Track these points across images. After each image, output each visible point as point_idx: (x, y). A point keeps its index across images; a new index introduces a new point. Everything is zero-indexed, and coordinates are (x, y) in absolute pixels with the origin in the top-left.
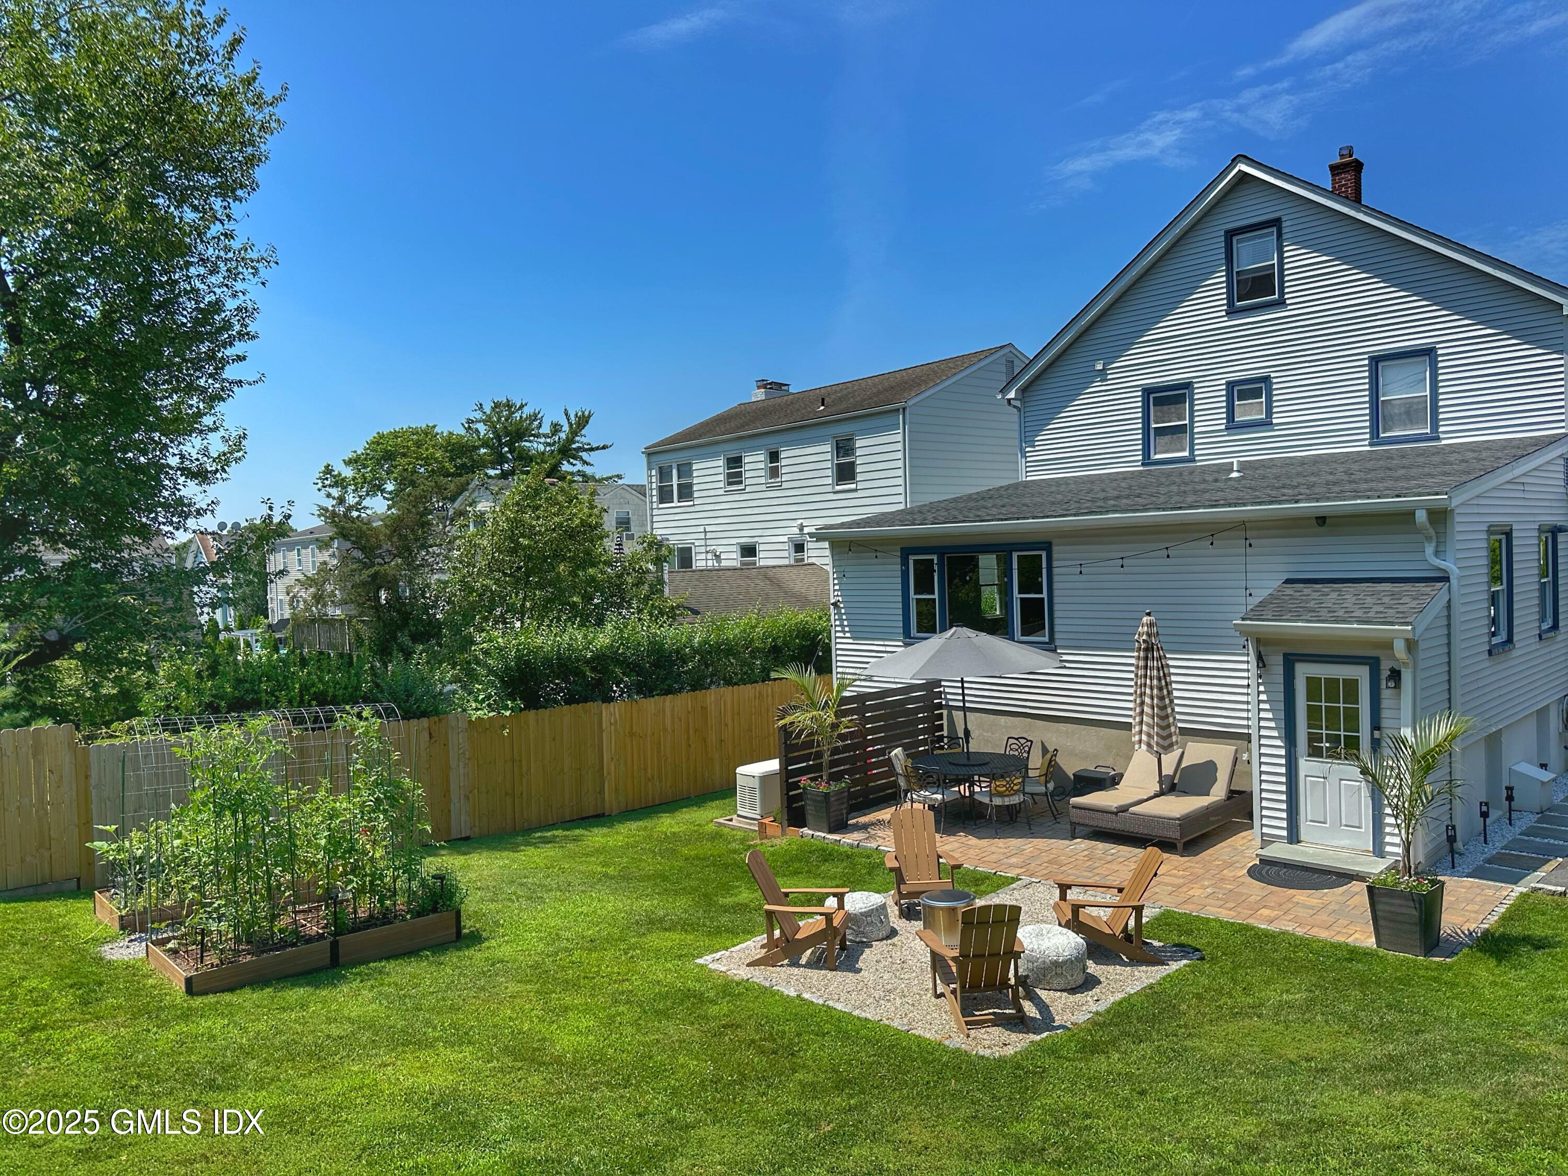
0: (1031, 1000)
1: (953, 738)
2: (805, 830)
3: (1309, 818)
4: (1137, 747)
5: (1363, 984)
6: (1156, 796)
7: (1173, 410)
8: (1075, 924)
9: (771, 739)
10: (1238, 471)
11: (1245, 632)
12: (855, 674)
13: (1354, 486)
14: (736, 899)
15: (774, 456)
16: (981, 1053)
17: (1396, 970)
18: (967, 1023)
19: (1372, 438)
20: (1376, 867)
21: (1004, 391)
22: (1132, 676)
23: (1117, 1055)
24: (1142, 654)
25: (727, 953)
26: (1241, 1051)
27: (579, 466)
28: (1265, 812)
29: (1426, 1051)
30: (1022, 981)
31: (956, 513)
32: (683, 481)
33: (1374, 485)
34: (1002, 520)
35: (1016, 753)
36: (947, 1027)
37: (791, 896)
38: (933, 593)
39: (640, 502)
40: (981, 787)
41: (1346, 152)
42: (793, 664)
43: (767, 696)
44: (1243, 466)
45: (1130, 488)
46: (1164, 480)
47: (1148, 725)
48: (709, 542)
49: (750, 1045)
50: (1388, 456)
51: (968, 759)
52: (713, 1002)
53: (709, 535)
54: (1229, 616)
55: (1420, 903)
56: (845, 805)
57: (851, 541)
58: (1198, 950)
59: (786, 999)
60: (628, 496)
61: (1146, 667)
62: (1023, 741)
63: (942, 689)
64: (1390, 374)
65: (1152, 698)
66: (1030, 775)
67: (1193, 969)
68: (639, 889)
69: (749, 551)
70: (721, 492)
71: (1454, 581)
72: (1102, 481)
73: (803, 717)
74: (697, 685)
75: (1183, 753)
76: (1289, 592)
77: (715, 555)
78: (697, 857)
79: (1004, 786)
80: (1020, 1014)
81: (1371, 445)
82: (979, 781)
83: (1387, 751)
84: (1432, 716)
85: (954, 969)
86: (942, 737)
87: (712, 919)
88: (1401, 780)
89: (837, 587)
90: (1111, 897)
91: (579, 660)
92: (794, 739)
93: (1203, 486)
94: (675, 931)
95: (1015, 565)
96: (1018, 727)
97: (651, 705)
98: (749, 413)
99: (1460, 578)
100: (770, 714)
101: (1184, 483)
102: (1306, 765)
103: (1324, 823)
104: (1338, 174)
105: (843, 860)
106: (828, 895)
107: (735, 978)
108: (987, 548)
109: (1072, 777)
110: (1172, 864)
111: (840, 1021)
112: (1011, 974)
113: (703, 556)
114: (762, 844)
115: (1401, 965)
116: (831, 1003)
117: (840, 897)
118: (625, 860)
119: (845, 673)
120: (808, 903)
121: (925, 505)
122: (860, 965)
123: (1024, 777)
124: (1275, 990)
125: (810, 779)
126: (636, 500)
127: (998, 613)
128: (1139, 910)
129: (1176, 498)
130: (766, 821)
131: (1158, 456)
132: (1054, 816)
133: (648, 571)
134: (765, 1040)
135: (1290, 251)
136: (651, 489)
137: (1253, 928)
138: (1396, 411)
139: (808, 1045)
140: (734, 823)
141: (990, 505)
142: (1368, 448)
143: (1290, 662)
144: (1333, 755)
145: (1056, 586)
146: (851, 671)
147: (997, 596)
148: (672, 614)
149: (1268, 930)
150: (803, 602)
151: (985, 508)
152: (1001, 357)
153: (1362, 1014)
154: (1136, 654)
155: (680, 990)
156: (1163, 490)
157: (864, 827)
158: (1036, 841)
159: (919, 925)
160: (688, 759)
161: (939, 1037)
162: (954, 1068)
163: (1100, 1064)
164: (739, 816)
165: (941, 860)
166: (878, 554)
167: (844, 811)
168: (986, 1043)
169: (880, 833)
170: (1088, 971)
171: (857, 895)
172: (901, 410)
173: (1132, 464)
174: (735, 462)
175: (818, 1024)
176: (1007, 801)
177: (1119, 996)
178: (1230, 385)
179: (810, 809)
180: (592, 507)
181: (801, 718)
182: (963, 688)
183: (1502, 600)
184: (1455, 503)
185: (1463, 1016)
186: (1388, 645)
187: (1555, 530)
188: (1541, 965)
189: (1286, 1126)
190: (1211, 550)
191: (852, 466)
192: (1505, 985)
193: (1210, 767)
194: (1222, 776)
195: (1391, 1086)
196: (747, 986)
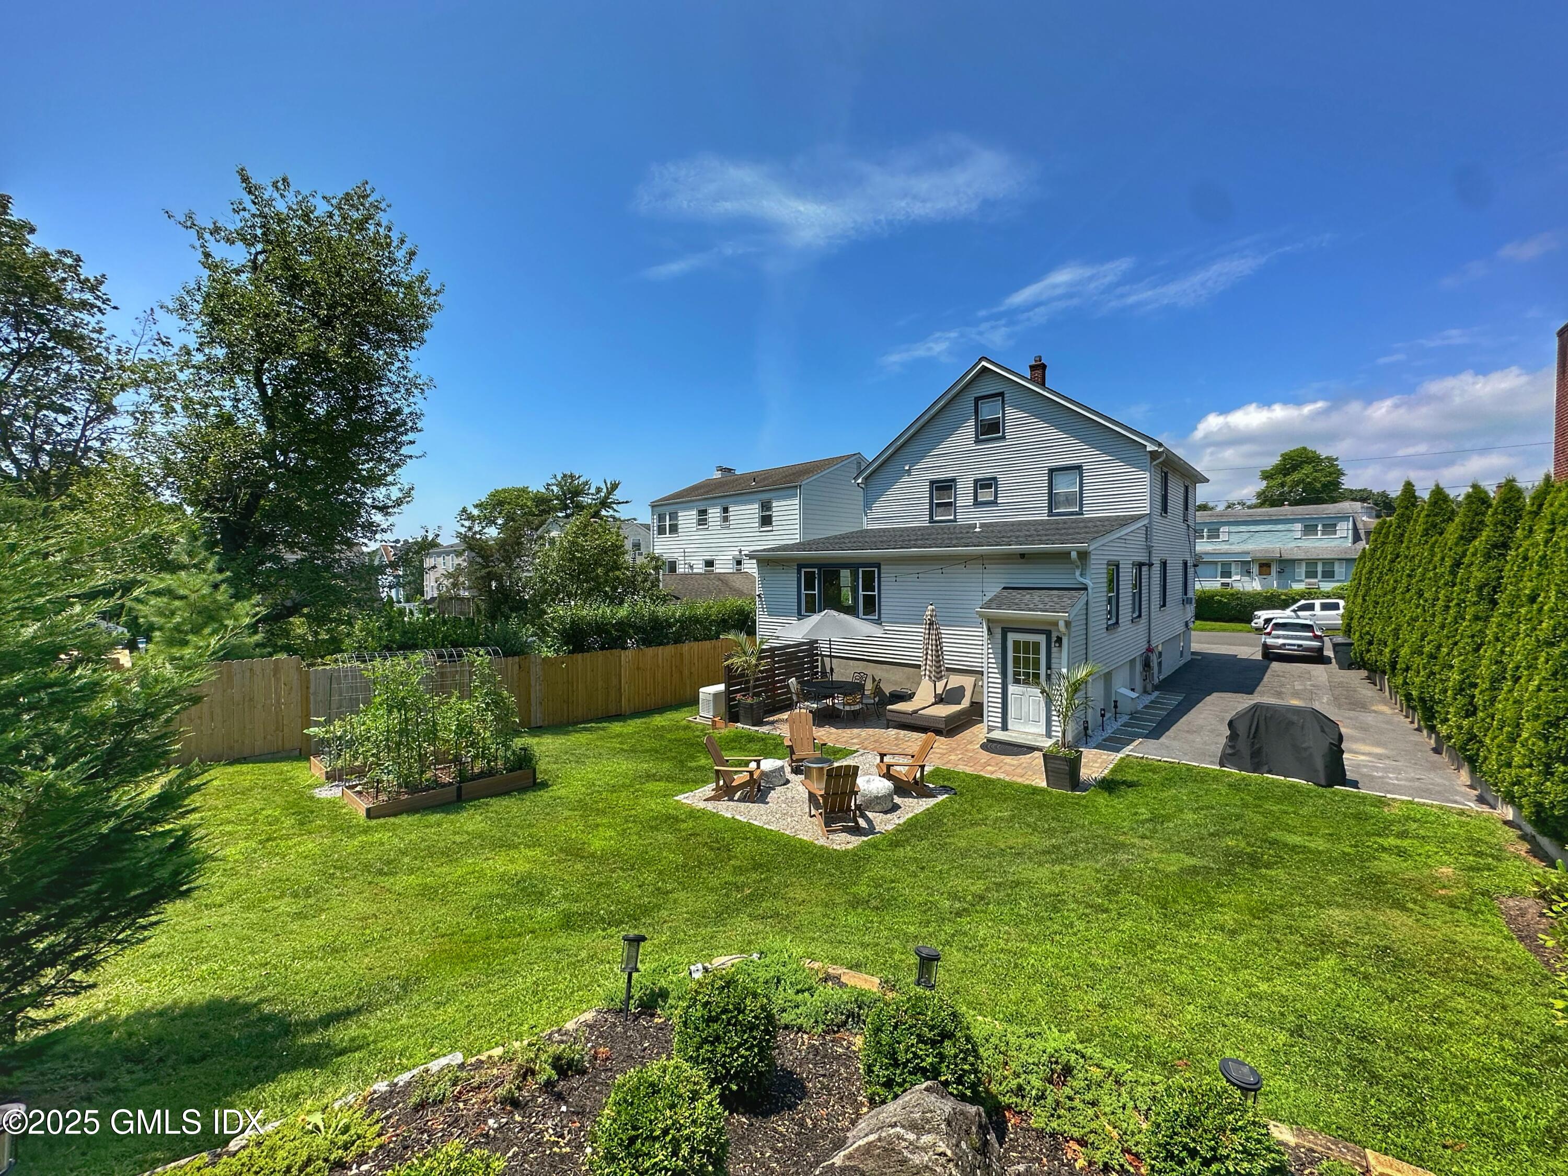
0: (863, 818)
1: (824, 673)
2: (739, 725)
3: (1013, 717)
4: (923, 678)
5: (1040, 806)
6: (933, 705)
7: (946, 493)
8: (888, 776)
9: (721, 672)
10: (979, 528)
11: (981, 615)
12: (770, 636)
13: (1039, 538)
14: (698, 763)
15: (726, 510)
16: (835, 848)
17: (1057, 799)
18: (827, 831)
19: (1049, 512)
20: (1047, 743)
21: (855, 478)
22: (922, 638)
23: (909, 848)
24: (927, 626)
25: (692, 794)
26: (976, 844)
27: (611, 512)
28: (990, 714)
29: (1072, 843)
30: (858, 807)
31: (828, 546)
32: (672, 523)
33: (1049, 537)
34: (853, 550)
35: (859, 681)
36: (817, 834)
37: (730, 762)
38: (815, 590)
39: (647, 534)
40: (839, 700)
41: (1038, 359)
42: (733, 630)
43: (719, 648)
44: (982, 525)
45: (922, 535)
46: (940, 531)
47: (930, 666)
48: (686, 558)
49: (705, 845)
50: (1057, 522)
51: (832, 684)
52: (684, 821)
53: (686, 554)
54: (973, 606)
55: (1070, 763)
56: (762, 711)
57: (769, 560)
58: (953, 789)
59: (726, 820)
60: (639, 530)
61: (929, 634)
62: (862, 675)
63: (818, 645)
64: (1059, 478)
65: (932, 651)
66: (866, 693)
67: (951, 800)
68: (641, 758)
69: (709, 563)
70: (695, 529)
71: (1090, 590)
72: (909, 531)
74: (678, 640)
75: (947, 682)
76: (1005, 594)
77: (690, 566)
78: (675, 740)
79: (851, 699)
80: (857, 826)
81: (1048, 516)
82: (838, 697)
83: (1055, 681)
84: (1078, 663)
85: (821, 801)
86: (818, 672)
87: (684, 775)
88: (1062, 696)
89: (760, 586)
90: (907, 760)
91: (608, 625)
92: (733, 672)
93: (961, 535)
94: (662, 781)
95: (860, 576)
96: (859, 667)
97: (650, 651)
98: (711, 485)
99: (1093, 589)
100: (721, 658)
101: (951, 533)
102: (1012, 689)
103: (1021, 720)
104: (1034, 370)
105: (760, 741)
106: (751, 761)
107: (697, 808)
108: (845, 566)
109: (888, 695)
110: (941, 743)
111: (756, 831)
112: (853, 804)
113: (683, 566)
114: (713, 732)
115: (1059, 796)
116: (751, 821)
117: (758, 762)
118: (633, 741)
119: (764, 635)
120: (740, 765)
121: (811, 541)
122: (768, 800)
123: (862, 695)
124: (994, 811)
125: (742, 695)
126: (645, 533)
127: (850, 602)
128: (922, 767)
129: (947, 542)
130: (716, 719)
131: (937, 518)
132: (878, 716)
133: (650, 574)
134: (713, 842)
135: (1008, 410)
136: (654, 527)
137: (983, 777)
138: (1062, 499)
139: (738, 845)
140: (697, 720)
141: (847, 542)
142: (1047, 518)
143: (1005, 632)
144: (1026, 682)
145: (882, 588)
146: (767, 634)
147: (851, 593)
148: (665, 600)
149: (990, 778)
150: (740, 593)
151: (844, 543)
152: (853, 460)
153: (1039, 823)
154: (924, 627)
155: (665, 814)
156: (940, 536)
157: (772, 723)
158: (868, 730)
159: (802, 777)
160: (671, 684)
161: (811, 839)
163: (900, 853)
164: (700, 716)
165: (815, 741)
166: (784, 567)
167: (762, 714)
168: (838, 842)
169: (781, 726)
170: (894, 801)
171: (768, 761)
172: (799, 487)
173: (923, 522)
174: (703, 512)
175: (744, 833)
176: (853, 708)
177: (911, 815)
178: (976, 481)
179: (742, 712)
180: (618, 536)
181: (738, 661)
182: (830, 645)
183: (1114, 602)
184: (1091, 548)
185: (1091, 824)
186: (1056, 624)
187: (1140, 565)
188: (1131, 796)
189: (999, 885)
190: (965, 570)
191: (770, 516)
192: (1113, 807)
193: (962, 689)
194: (968, 694)
195: (1054, 862)
196: (704, 812)
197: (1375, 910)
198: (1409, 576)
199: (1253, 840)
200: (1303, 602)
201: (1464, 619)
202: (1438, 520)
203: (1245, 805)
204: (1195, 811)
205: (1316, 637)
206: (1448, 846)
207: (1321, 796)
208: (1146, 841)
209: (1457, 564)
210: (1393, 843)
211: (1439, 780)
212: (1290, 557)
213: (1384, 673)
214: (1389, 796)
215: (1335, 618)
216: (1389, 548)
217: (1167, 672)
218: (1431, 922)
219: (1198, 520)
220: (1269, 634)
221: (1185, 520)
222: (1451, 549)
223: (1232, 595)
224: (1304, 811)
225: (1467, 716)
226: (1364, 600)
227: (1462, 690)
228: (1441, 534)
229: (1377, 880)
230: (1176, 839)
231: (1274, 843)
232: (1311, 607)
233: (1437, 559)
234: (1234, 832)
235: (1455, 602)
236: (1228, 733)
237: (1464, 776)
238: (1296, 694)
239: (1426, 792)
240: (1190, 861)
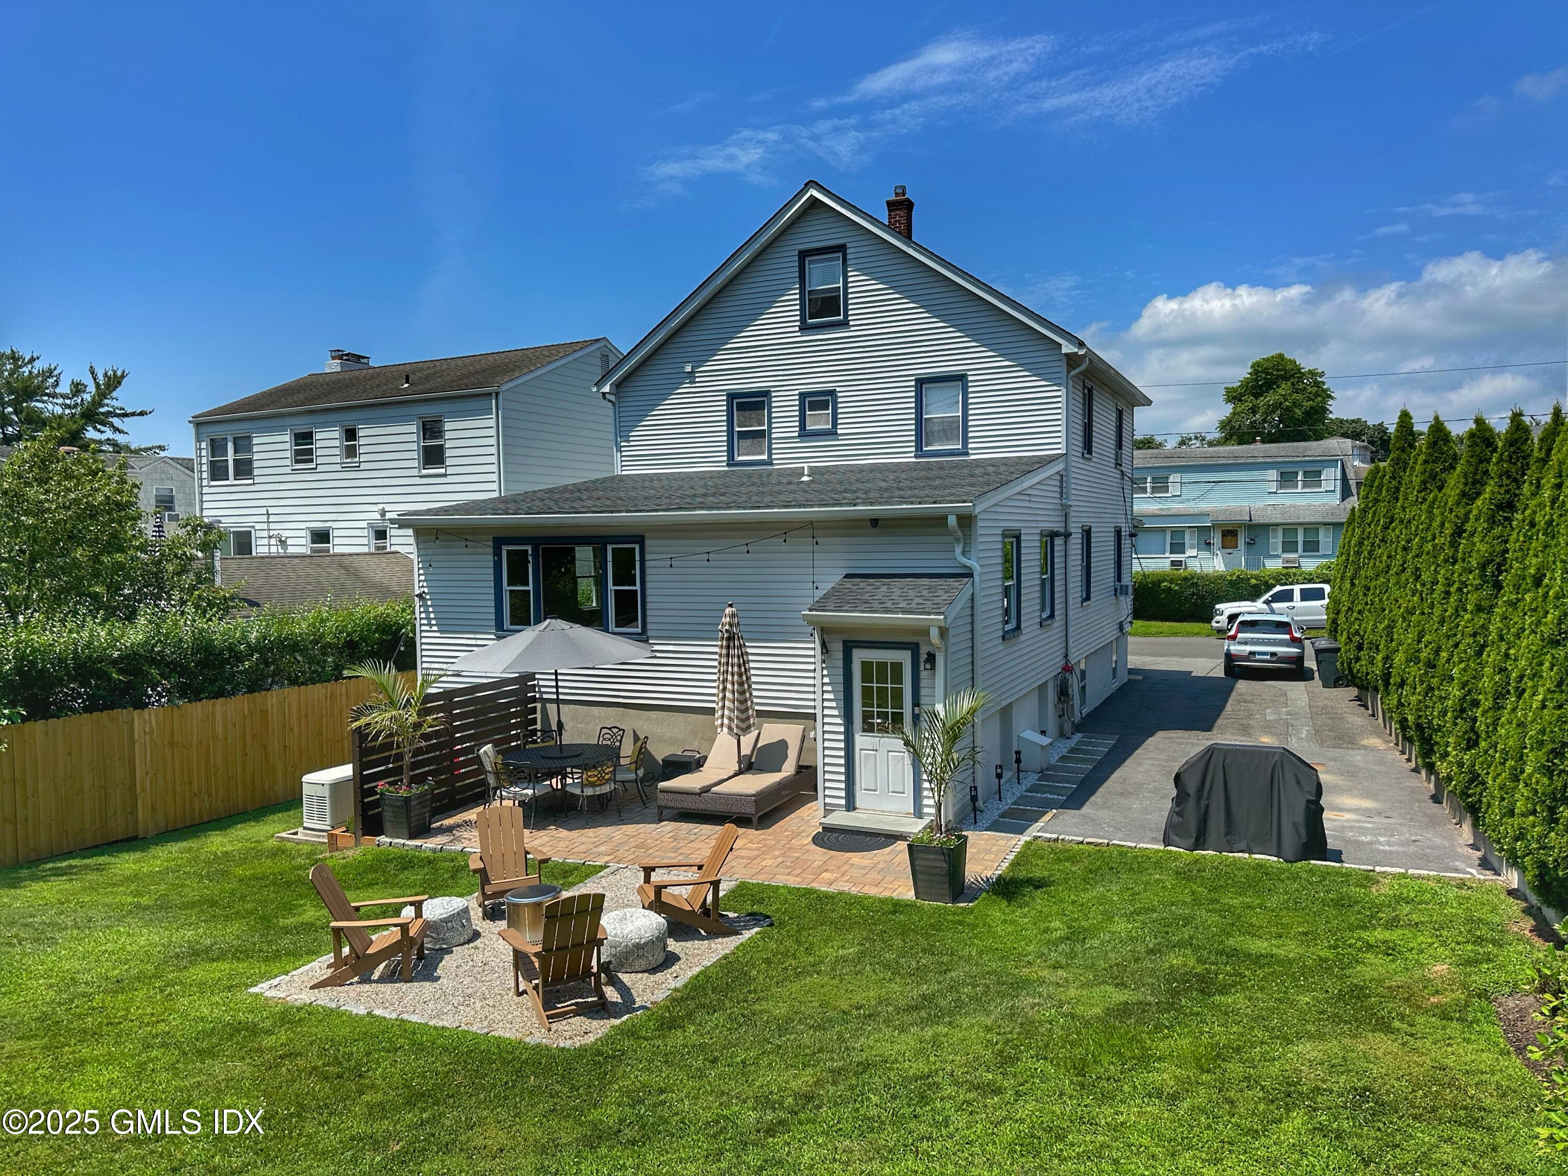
0: (613, 985)
1: (547, 731)
2: (383, 839)
3: (863, 787)
4: (719, 730)
5: (904, 932)
6: (736, 775)
7: (754, 416)
8: (658, 905)
9: (346, 742)
10: (808, 475)
11: (811, 621)
12: (442, 669)
13: (901, 492)
14: (300, 919)
15: (351, 434)
16: (562, 1045)
17: (930, 918)
18: (549, 1017)
19: (916, 451)
20: (915, 827)
21: (599, 384)
22: (716, 663)
23: (693, 1028)
24: (724, 643)
25: (287, 978)
26: (803, 1008)
27: (109, 434)
28: (827, 784)
29: (951, 988)
30: (604, 967)
31: (552, 504)
32: (241, 456)
33: (916, 492)
34: (596, 512)
35: (609, 743)
36: (529, 1024)
37: (363, 910)
38: (528, 585)
39: (187, 478)
40: (573, 779)
41: (900, 191)
42: (369, 661)
43: (341, 696)
44: (813, 471)
45: (716, 486)
46: (745, 480)
47: (729, 709)
48: (272, 526)
49: (311, 1073)
50: (929, 467)
51: (561, 751)
52: (269, 1032)
53: (272, 518)
54: (799, 607)
55: (949, 856)
56: (428, 809)
57: (438, 529)
58: (768, 917)
59: (355, 1019)
60: (171, 470)
61: (728, 655)
62: (615, 730)
63: (536, 682)
64: (933, 395)
65: (733, 684)
66: (622, 763)
67: (763, 936)
68: (179, 918)
69: (321, 536)
70: (288, 470)
71: (976, 577)
72: (692, 479)
73: (381, 717)
74: (255, 685)
75: (759, 734)
76: (848, 585)
77: (280, 541)
78: (255, 877)
79: (596, 776)
80: (602, 1001)
81: (916, 457)
82: (572, 773)
83: (924, 725)
84: (958, 693)
85: (537, 965)
86: (536, 730)
87: (270, 943)
88: (934, 750)
89: (422, 578)
90: (692, 875)
91: (102, 661)
92: (371, 741)
93: (778, 488)
94: (225, 960)
95: (610, 558)
96: (610, 717)
97: (197, 710)
98: (322, 385)
99: (982, 574)
100: (344, 715)
101: (762, 484)
102: (861, 740)
103: (875, 791)
104: (893, 211)
105: (424, 866)
106: (405, 904)
107: (296, 1004)
108: (584, 540)
109: (661, 762)
110: (747, 838)
111: (414, 1033)
112: (594, 963)
113: (265, 541)
114: (332, 857)
115: (934, 913)
116: (405, 1016)
117: (418, 906)
118: (163, 887)
119: (430, 669)
120: (384, 915)
121: (520, 494)
122: (439, 972)
123: (615, 766)
124: (832, 947)
125: (389, 783)
126: (182, 477)
127: (594, 605)
128: (716, 884)
129: (754, 498)
130: (337, 832)
131: (741, 458)
132: (643, 801)
133: (193, 558)
134: (329, 1065)
135: (853, 276)
136: (201, 464)
137: (816, 891)
138: (936, 428)
139: (378, 1063)
140: (299, 836)
141: (585, 497)
142: (914, 460)
143: (848, 647)
144: (883, 730)
145: (648, 578)
146: (437, 666)
147: (594, 589)
148: (225, 606)
149: (828, 892)
150: (384, 592)
151: (581, 500)
152: (595, 350)
153: (902, 960)
154: (719, 643)
155: (229, 1024)
156: (744, 490)
157: (450, 829)
158: (624, 827)
159: (503, 924)
160: (244, 769)
161: (519, 1036)
162: (533, 1065)
163: (677, 1038)
164: (305, 828)
165: (528, 856)
166: (468, 543)
167: (427, 815)
168: (567, 1034)
169: (466, 835)
170: (669, 949)
171: (437, 901)
172: (494, 395)
173: (717, 463)
174: (304, 438)
175: (390, 1040)
176: (599, 791)
177: (696, 970)
178: (802, 396)
179: (388, 816)
180: (123, 482)
181: (378, 719)
182: (557, 680)
183: (1012, 593)
184: (978, 510)
185: (980, 953)
186: (925, 632)
187: (1053, 535)
188: (1039, 901)
189: (836, 1073)
190: (784, 547)
191: (440, 449)
192: (1013, 922)
193: (782, 745)
194: (792, 753)
195: (923, 1023)
196: (309, 1010)
197: (1355, 1036)
198: (1405, 549)
199: (1205, 953)
200: (1278, 588)
201: (1466, 610)
202: (1438, 467)
203: (1197, 902)
204: (1129, 917)
205: (1295, 641)
206: (1445, 933)
207: (1295, 877)
208: (1060, 972)
209: (1459, 532)
210: (1380, 937)
211: (1438, 841)
212: (1262, 521)
213: (1376, 690)
214: (1378, 869)
215: (1317, 610)
216: (1382, 508)
217: (1094, 699)
218: (1419, 1044)
219: (1137, 463)
220: (1234, 638)
221: (1118, 464)
222: (1451, 510)
223: (1185, 579)
224: (1273, 902)
225: (1468, 748)
226: (1353, 584)
227: (1463, 710)
228: (1440, 489)
229: (1358, 993)
230: (1102, 964)
231: (1232, 954)
232: (1287, 596)
233: (1435, 524)
234: (1180, 945)
235: (1456, 586)
236: (1174, 792)
237: (1466, 833)
238: (1268, 728)
239: (1423, 860)
240: (1120, 997)
